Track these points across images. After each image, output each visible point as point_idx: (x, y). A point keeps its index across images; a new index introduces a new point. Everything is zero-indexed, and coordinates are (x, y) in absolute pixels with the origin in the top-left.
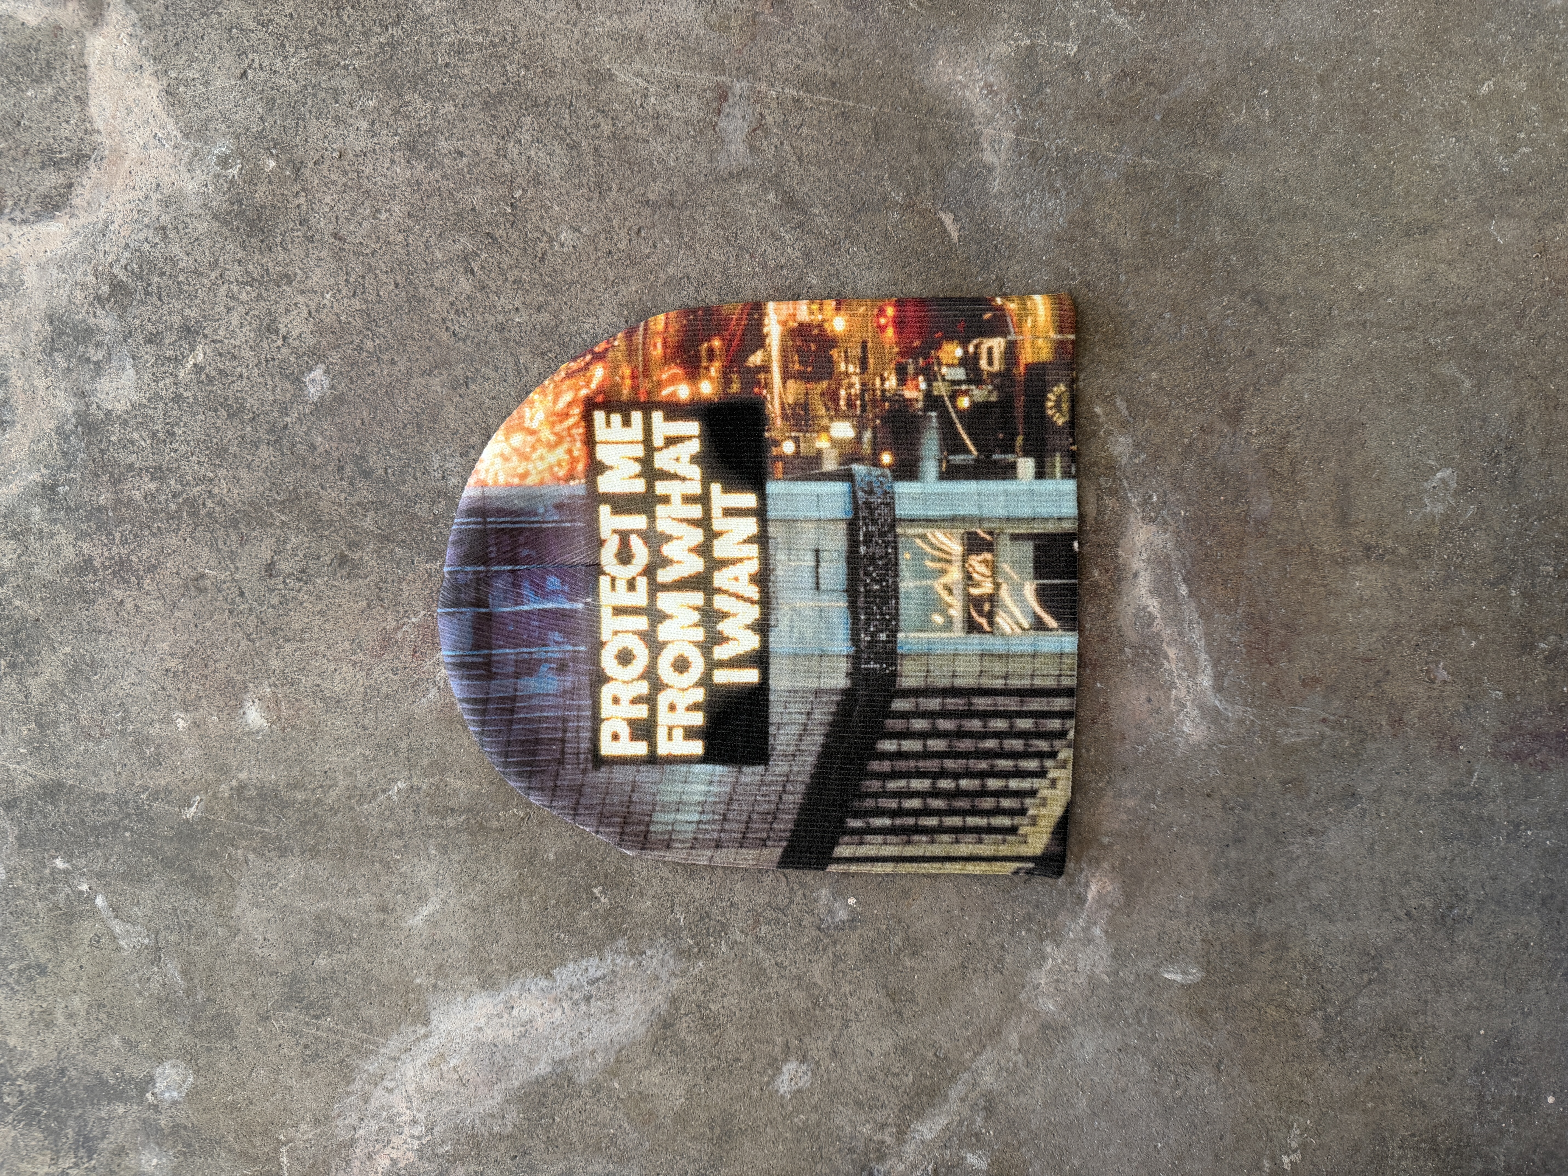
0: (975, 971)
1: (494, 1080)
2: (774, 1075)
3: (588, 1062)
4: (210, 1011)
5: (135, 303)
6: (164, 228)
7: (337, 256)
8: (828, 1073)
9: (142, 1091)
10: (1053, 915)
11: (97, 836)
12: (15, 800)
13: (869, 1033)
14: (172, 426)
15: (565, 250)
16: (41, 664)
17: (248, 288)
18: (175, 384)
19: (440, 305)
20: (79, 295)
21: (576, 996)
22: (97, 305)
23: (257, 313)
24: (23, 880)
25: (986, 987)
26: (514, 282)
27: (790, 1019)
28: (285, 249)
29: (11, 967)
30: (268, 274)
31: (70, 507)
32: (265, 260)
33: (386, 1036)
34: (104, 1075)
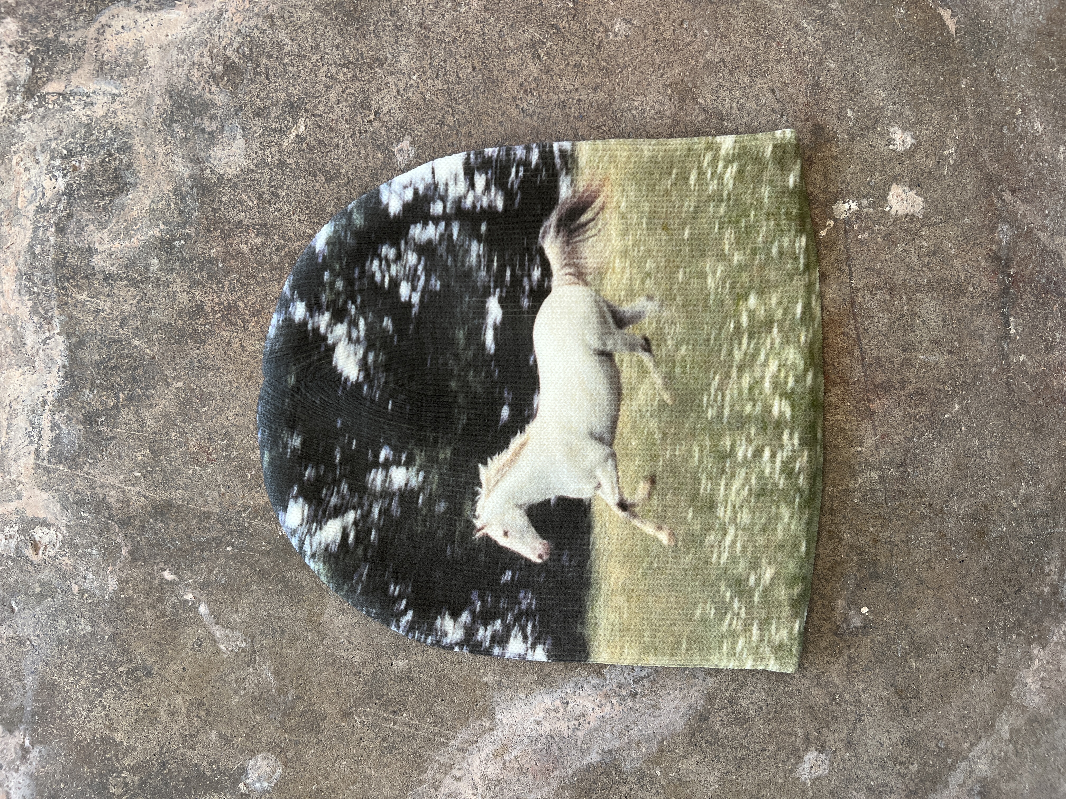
0: (972, 671)
1: (551, 769)
2: (797, 763)
3: (633, 752)
4: (299, 708)
5: (245, 81)
6: (271, 17)
7: (423, 42)
8: (844, 762)
9: (236, 782)
10: (1039, 621)
11: (202, 551)
12: (130, 518)
13: (879, 726)
14: (276, 189)
15: (619, 39)
16: (155, 397)
17: (345, 70)
18: (279, 152)
19: (511, 86)
20: (196, 74)
21: (624, 693)
22: (212, 83)
23: (352, 91)
24: (134, 590)
25: (982, 685)
26: (575, 66)
27: (811, 714)
28: (377, 36)
29: (120, 669)
30: (362, 57)
31: (183, 259)
32: (359, 45)
33: (454, 729)
34: (202, 768)
